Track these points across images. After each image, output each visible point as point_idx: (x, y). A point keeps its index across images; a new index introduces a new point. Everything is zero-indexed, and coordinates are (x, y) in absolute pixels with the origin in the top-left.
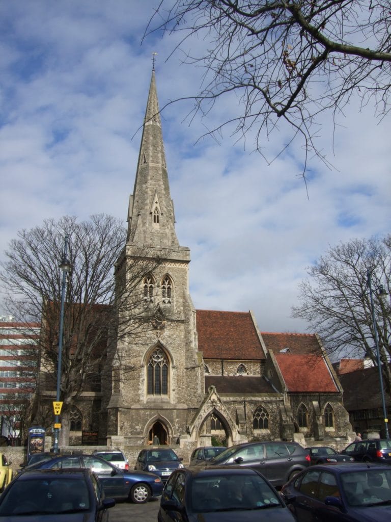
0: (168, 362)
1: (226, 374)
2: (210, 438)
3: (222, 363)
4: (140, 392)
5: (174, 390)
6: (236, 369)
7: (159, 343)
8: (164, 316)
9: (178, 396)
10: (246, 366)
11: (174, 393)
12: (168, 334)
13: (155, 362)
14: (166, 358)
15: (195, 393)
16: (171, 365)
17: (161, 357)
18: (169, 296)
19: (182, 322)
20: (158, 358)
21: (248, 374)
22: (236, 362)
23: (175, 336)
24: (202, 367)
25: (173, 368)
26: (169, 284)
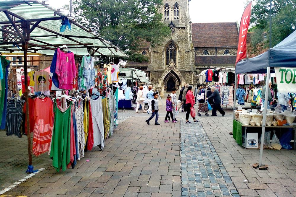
0: (176, 49)
1: (218, 55)
2: (196, 86)
3: (216, 50)
4: (162, 64)
5: (179, 63)
6: (224, 52)
7: (171, 40)
8: (174, 26)
9: (180, 65)
10: (229, 50)
11: (179, 64)
12: (176, 35)
13: (170, 49)
14: (175, 47)
15: (189, 64)
16: (178, 50)
17: (173, 47)
18: (178, 15)
19: (184, 28)
20: (171, 47)
21: (230, 54)
22: (224, 48)
23: (180, 36)
24: (193, 51)
25: (179, 52)
26: (178, 8)
